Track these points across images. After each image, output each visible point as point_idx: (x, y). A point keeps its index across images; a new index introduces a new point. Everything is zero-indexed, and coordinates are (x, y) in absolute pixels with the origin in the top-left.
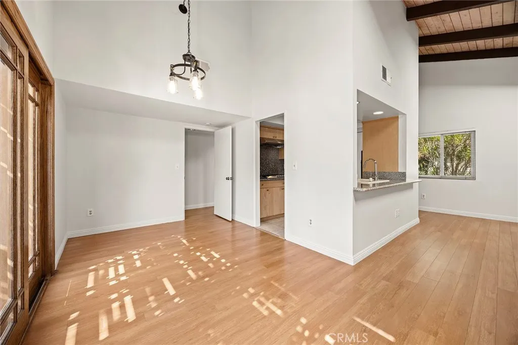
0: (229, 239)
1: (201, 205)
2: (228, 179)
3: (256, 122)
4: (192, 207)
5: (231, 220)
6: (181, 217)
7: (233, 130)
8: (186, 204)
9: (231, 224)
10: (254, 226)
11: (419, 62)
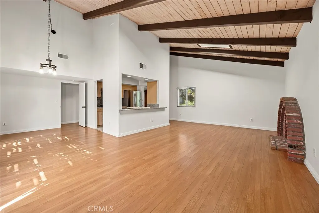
0: (84, 136)
1: (75, 121)
2: (83, 107)
3: (95, 81)
4: (64, 123)
5: (85, 127)
6: (59, 126)
7: (86, 85)
8: (62, 121)
9: (85, 128)
10: (94, 128)
11: (170, 55)
